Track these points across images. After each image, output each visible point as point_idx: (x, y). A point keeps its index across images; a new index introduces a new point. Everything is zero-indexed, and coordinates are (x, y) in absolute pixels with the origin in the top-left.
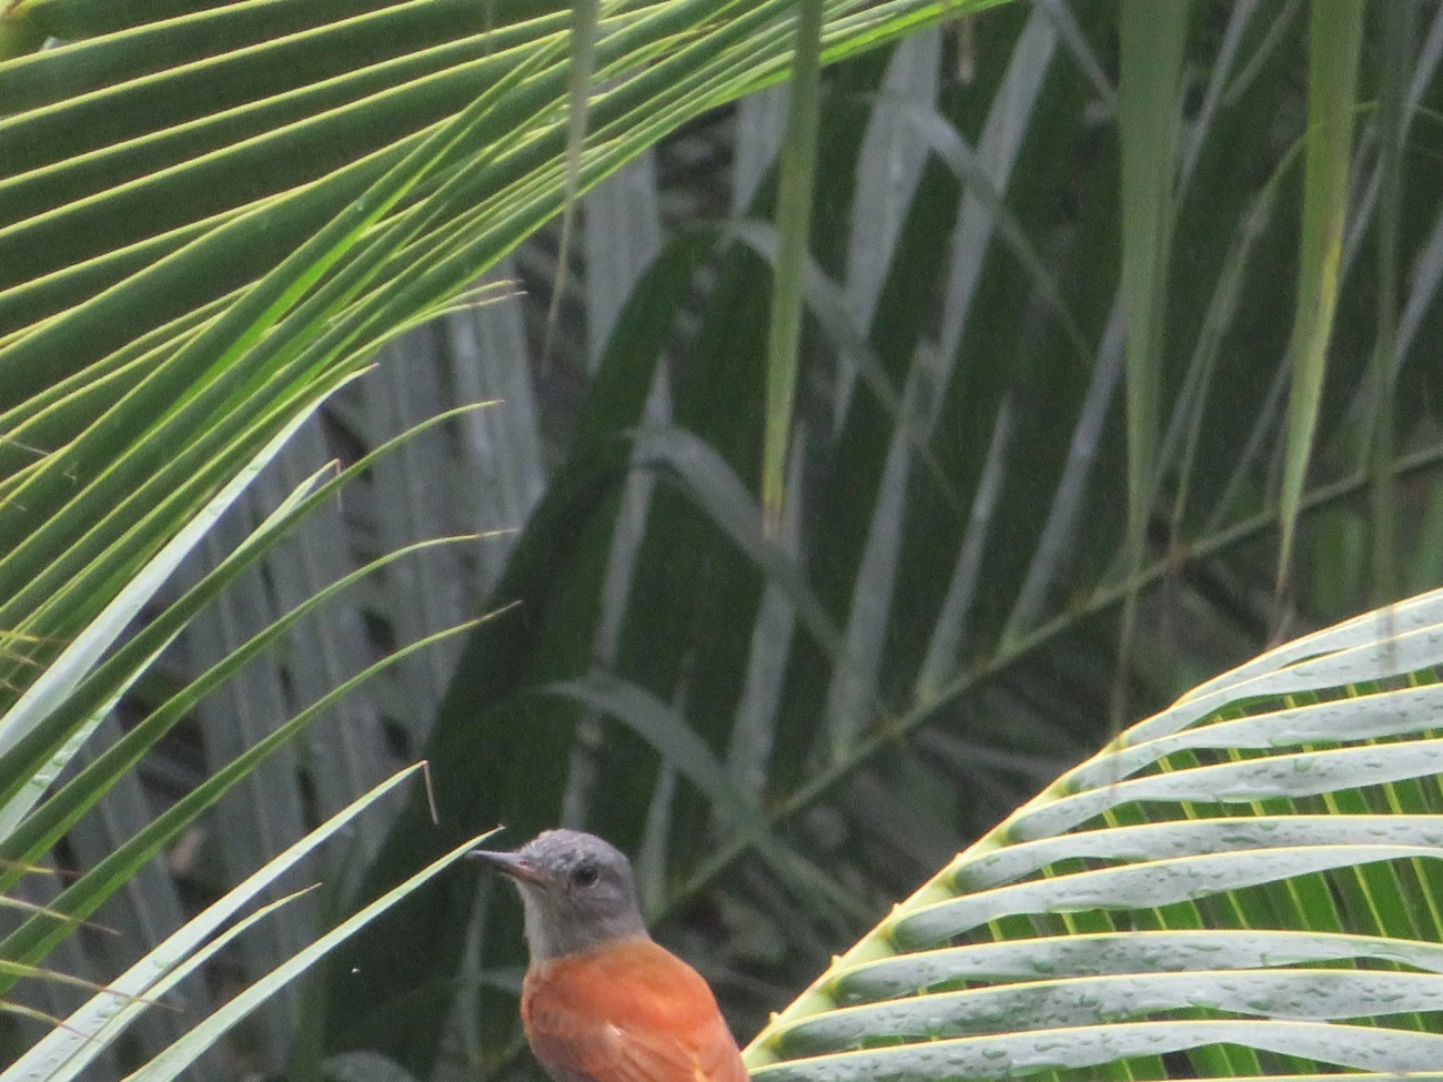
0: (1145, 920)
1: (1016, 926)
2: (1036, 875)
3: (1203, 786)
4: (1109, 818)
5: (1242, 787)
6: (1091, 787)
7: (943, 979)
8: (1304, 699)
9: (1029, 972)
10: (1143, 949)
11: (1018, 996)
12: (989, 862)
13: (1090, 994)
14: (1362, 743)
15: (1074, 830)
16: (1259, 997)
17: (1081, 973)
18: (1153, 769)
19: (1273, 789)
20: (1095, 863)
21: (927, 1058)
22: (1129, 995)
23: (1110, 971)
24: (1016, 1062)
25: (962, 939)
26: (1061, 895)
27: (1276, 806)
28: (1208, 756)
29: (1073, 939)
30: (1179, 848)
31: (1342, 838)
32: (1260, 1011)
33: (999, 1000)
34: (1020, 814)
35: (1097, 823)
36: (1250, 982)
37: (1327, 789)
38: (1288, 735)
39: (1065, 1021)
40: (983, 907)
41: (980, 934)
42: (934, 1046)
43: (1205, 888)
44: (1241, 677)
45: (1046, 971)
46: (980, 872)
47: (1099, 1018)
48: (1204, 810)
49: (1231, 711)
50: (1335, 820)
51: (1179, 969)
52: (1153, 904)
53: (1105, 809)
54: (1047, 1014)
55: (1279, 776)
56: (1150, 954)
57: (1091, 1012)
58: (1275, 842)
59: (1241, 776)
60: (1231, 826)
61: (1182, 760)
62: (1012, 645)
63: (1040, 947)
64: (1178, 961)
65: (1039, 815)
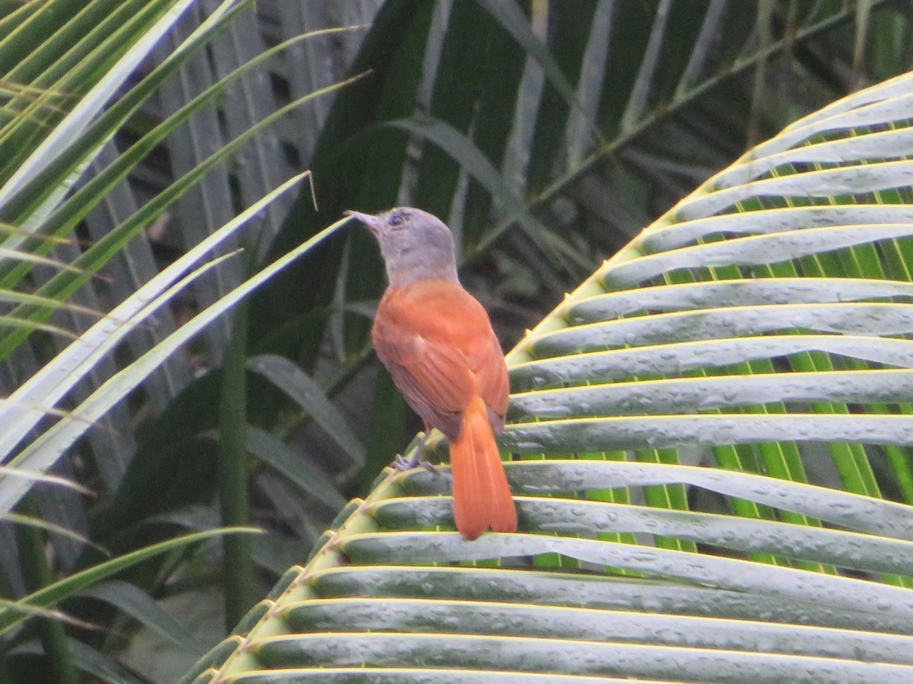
0: (761, 272)
1: (681, 276)
2: (694, 243)
3: (799, 186)
4: (740, 207)
5: (824, 187)
6: (729, 186)
7: (636, 308)
8: (862, 131)
9: (691, 304)
10: (762, 290)
11: (683, 320)
12: (664, 234)
13: (728, 319)
14: (898, 159)
15: (718, 214)
16: (835, 320)
17: (723, 305)
18: (767, 175)
19: (843, 188)
20: (729, 236)
21: (626, 359)
22: (753, 319)
23: (742, 304)
24: (682, 362)
25: (647, 283)
26: (710, 255)
27: (843, 199)
28: (802, 167)
29: (716, 283)
30: (784, 225)
31: (889, 219)
32: (837, 329)
33: (671, 323)
34: (683, 204)
35: (732, 210)
36: (830, 310)
37: (875, 189)
38: (853, 154)
39: (713, 336)
40: (660, 263)
41: (658, 281)
42: (628, 351)
43: (801, 252)
44: (822, 117)
45: (700, 304)
46: (658, 241)
47: (734, 334)
48: (799, 201)
49: (816, 139)
50: (881, 208)
51: (785, 302)
52: (767, 262)
53: (736, 202)
54: (702, 331)
55: (848, 180)
56: (767, 293)
57: (729, 330)
58: (844, 222)
59: (824, 179)
60: (817, 212)
61: (785, 170)
62: (682, 96)
63: (696, 288)
64: (784, 298)
65: (695, 204)
